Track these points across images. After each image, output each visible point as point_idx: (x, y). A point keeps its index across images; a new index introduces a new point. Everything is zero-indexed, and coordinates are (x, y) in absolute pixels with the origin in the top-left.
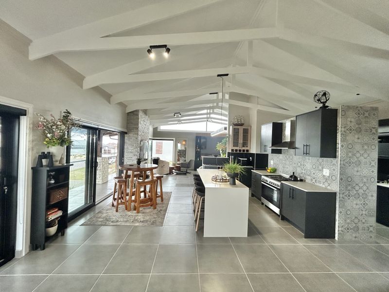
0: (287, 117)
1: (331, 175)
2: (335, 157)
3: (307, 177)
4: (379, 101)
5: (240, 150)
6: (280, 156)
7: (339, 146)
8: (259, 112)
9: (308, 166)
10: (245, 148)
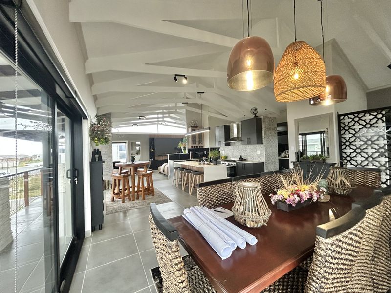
0: (234, 122)
1: (261, 154)
2: (262, 143)
3: (249, 157)
4: (273, 113)
5: (197, 147)
6: (230, 147)
7: (264, 137)
8: (210, 118)
9: (248, 151)
10: (201, 145)
